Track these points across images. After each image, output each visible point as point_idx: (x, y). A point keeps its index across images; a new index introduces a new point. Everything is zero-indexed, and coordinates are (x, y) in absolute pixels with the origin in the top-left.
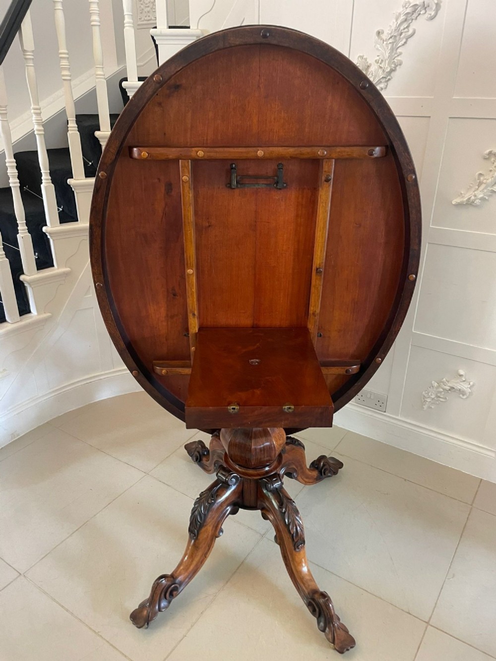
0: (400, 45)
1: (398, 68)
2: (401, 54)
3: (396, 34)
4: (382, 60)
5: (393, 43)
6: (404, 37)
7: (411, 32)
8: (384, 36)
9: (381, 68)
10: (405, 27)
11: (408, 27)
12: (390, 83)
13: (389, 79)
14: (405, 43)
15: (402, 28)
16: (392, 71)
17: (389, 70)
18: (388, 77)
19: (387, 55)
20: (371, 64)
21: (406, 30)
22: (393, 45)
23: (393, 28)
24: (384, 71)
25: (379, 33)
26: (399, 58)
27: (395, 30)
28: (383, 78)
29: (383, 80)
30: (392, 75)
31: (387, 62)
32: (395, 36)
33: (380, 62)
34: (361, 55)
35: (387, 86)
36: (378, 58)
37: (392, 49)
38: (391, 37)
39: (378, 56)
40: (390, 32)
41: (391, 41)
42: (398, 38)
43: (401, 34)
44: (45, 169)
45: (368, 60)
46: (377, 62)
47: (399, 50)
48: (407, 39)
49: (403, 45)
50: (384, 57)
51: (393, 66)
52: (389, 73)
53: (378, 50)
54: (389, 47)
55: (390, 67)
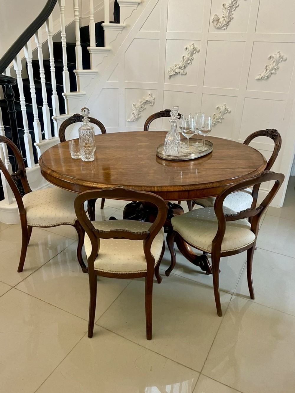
0: (233, 10)
1: (232, 20)
2: (233, 14)
3: (231, 6)
4: (225, 17)
5: (230, 9)
6: (235, 7)
7: (237, 5)
8: (226, 6)
9: (225, 20)
10: (235, 2)
11: (236, 3)
12: (228, 26)
13: (228, 25)
14: (235, 9)
15: (234, 3)
16: (230, 21)
17: (228, 21)
18: (228, 24)
19: (227, 15)
20: (220, 18)
21: (235, 4)
22: (230, 10)
23: (230, 3)
24: (226, 21)
25: (223, 5)
26: (232, 16)
27: (231, 4)
28: (226, 24)
29: (226, 25)
30: (229, 23)
31: (227, 17)
32: (231, 7)
33: (224, 17)
34: (216, 14)
35: (227, 28)
36: (223, 16)
37: (229, 12)
38: (229, 7)
39: (223, 15)
40: (229, 5)
41: (229, 8)
42: (232, 7)
43: (233, 6)
44: (65, 64)
45: (219, 17)
46: (223, 17)
47: (232, 13)
48: (236, 8)
49: (234, 10)
50: (226, 15)
51: (230, 19)
52: (228, 22)
53: (223, 12)
54: (228, 11)
55: (229, 19)
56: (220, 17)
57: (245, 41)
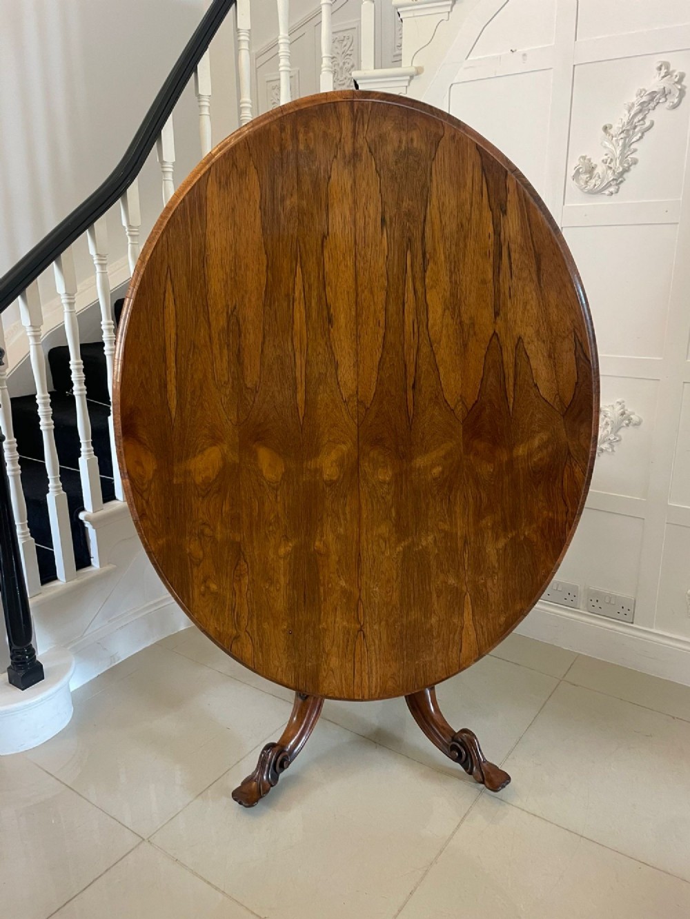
0: (634, 140)
1: (631, 168)
2: (634, 150)
3: (628, 128)
4: (612, 160)
5: (625, 138)
6: (639, 131)
7: (648, 123)
8: (612, 131)
9: (611, 168)
10: (641, 118)
11: (643, 119)
12: (623, 184)
13: (621, 182)
14: (640, 138)
15: (636, 120)
16: (626, 171)
17: (621, 169)
18: (620, 180)
19: (618, 152)
20: (596, 165)
21: (642, 122)
22: (625, 141)
23: (625, 120)
24: (614, 171)
25: (605, 129)
26: (633, 156)
27: (628, 123)
28: (613, 179)
29: (613, 183)
30: (625, 175)
31: (618, 161)
32: (628, 130)
33: (609, 160)
34: (584, 153)
35: (618, 189)
36: (605, 157)
37: (624, 146)
38: (622, 132)
39: (606, 155)
40: (620, 126)
41: (622, 136)
42: (631, 132)
43: (634, 127)
45: (591, 161)
46: (604, 162)
47: (632, 147)
48: (643, 133)
49: (638, 140)
50: (614, 155)
51: (626, 165)
52: (621, 174)
53: (605, 147)
54: (621, 144)
55: (623, 166)
56: (596, 161)
57: (677, 223)
